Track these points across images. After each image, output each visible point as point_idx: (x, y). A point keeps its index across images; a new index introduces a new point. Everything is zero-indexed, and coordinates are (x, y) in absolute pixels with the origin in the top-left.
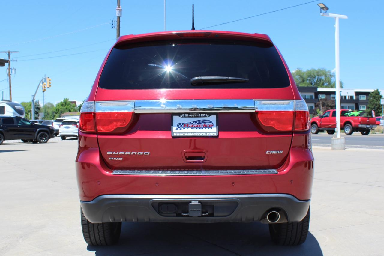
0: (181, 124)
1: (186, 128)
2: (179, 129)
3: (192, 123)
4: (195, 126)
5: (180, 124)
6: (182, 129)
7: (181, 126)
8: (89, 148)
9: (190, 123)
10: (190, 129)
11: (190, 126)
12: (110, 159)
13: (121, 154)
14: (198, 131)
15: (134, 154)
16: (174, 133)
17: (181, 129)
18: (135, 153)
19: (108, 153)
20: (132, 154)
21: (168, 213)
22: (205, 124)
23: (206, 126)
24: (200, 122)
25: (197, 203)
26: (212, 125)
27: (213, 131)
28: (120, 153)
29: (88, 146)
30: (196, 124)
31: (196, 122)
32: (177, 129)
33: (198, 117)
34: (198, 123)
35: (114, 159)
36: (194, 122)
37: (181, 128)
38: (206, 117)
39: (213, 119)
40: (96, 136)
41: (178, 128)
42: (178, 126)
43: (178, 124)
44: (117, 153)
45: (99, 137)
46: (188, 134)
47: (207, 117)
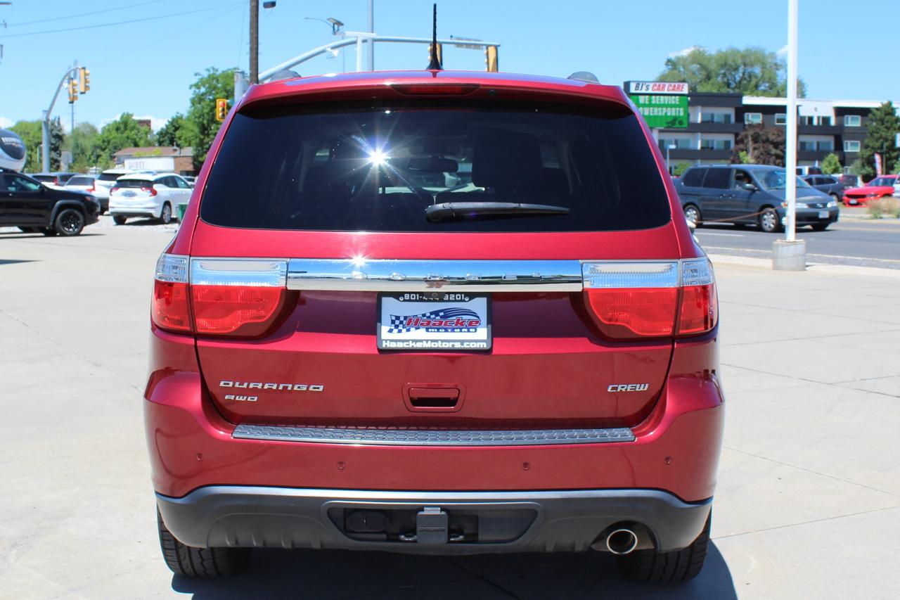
0: (402, 319)
1: (413, 329)
2: (396, 331)
3: (429, 317)
4: (434, 325)
5: (398, 318)
6: (404, 330)
7: (401, 322)
8: (176, 373)
9: (424, 315)
10: (423, 330)
11: (422, 324)
12: (227, 397)
13: (255, 389)
14: (442, 335)
15: (285, 388)
16: (384, 342)
17: (400, 331)
18: (287, 387)
19: (222, 384)
20: (281, 388)
21: (367, 533)
22: (458, 320)
23: (462, 324)
24: (447, 314)
25: (437, 512)
26: (477, 322)
27: (479, 337)
28: (252, 386)
29: (173, 369)
30: (438, 318)
31: (436, 313)
32: (391, 331)
33: (441, 300)
34: (442, 317)
35: (237, 398)
36: (432, 313)
37: (400, 328)
38: (461, 301)
39: (480, 306)
40: (192, 341)
41: (393, 328)
42: (393, 322)
43: (394, 318)
44: (245, 386)
45: (200, 343)
46: (418, 343)
47: (464, 301)
